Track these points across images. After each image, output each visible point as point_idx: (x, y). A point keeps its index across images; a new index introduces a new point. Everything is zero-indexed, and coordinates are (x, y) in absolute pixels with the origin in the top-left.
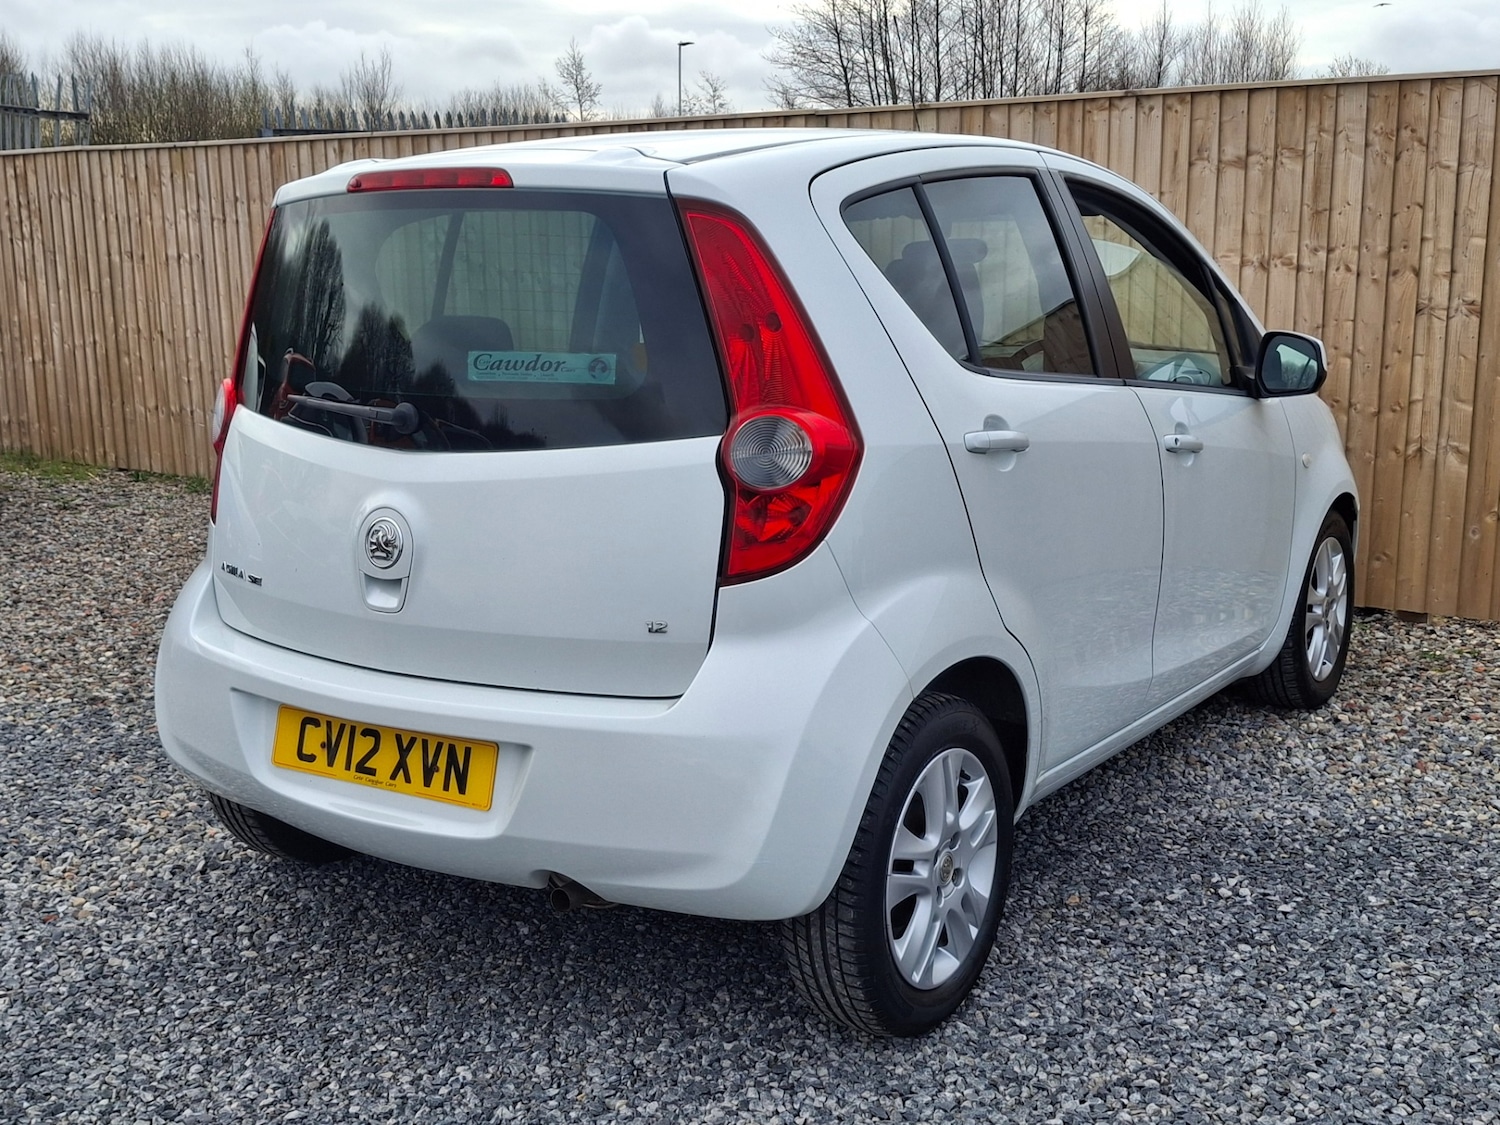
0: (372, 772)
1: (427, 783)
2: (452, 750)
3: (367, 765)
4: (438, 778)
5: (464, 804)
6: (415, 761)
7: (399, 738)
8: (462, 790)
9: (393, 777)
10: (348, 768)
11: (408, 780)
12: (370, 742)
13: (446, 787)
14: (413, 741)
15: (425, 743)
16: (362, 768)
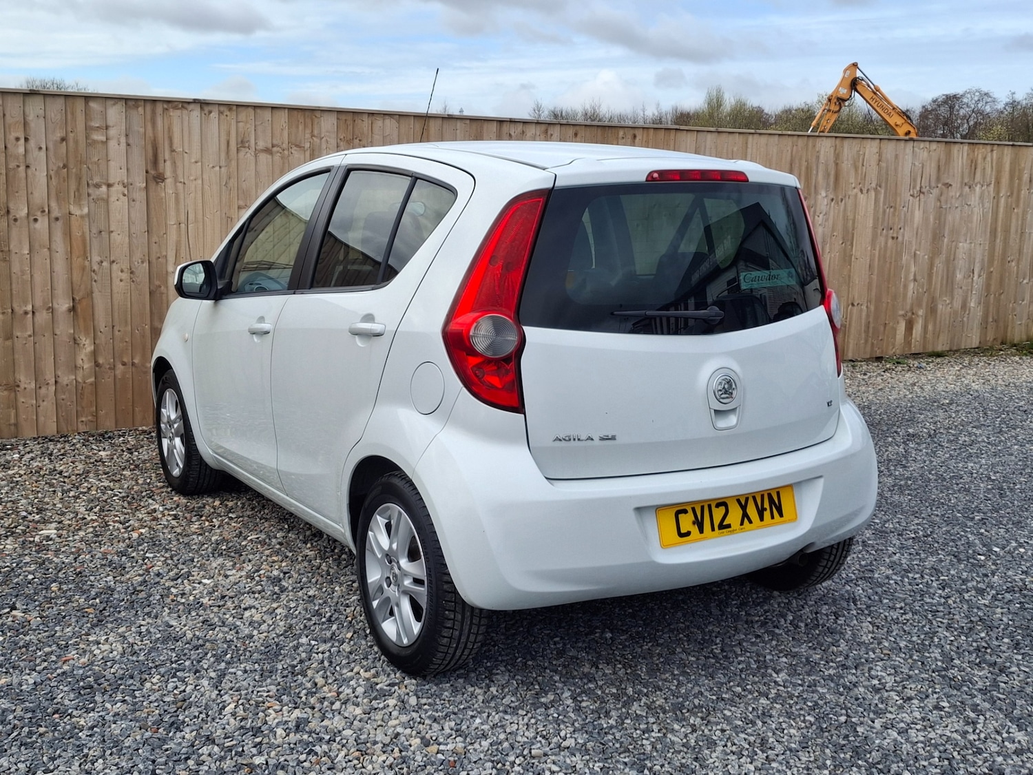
0: (729, 526)
1: (762, 519)
2: (770, 496)
3: (725, 523)
4: (767, 514)
5: (784, 522)
6: (752, 511)
7: (738, 501)
8: (781, 515)
9: (742, 524)
10: (713, 529)
11: (750, 522)
12: (722, 510)
13: (773, 517)
14: (747, 499)
15: (754, 498)
16: (722, 526)
